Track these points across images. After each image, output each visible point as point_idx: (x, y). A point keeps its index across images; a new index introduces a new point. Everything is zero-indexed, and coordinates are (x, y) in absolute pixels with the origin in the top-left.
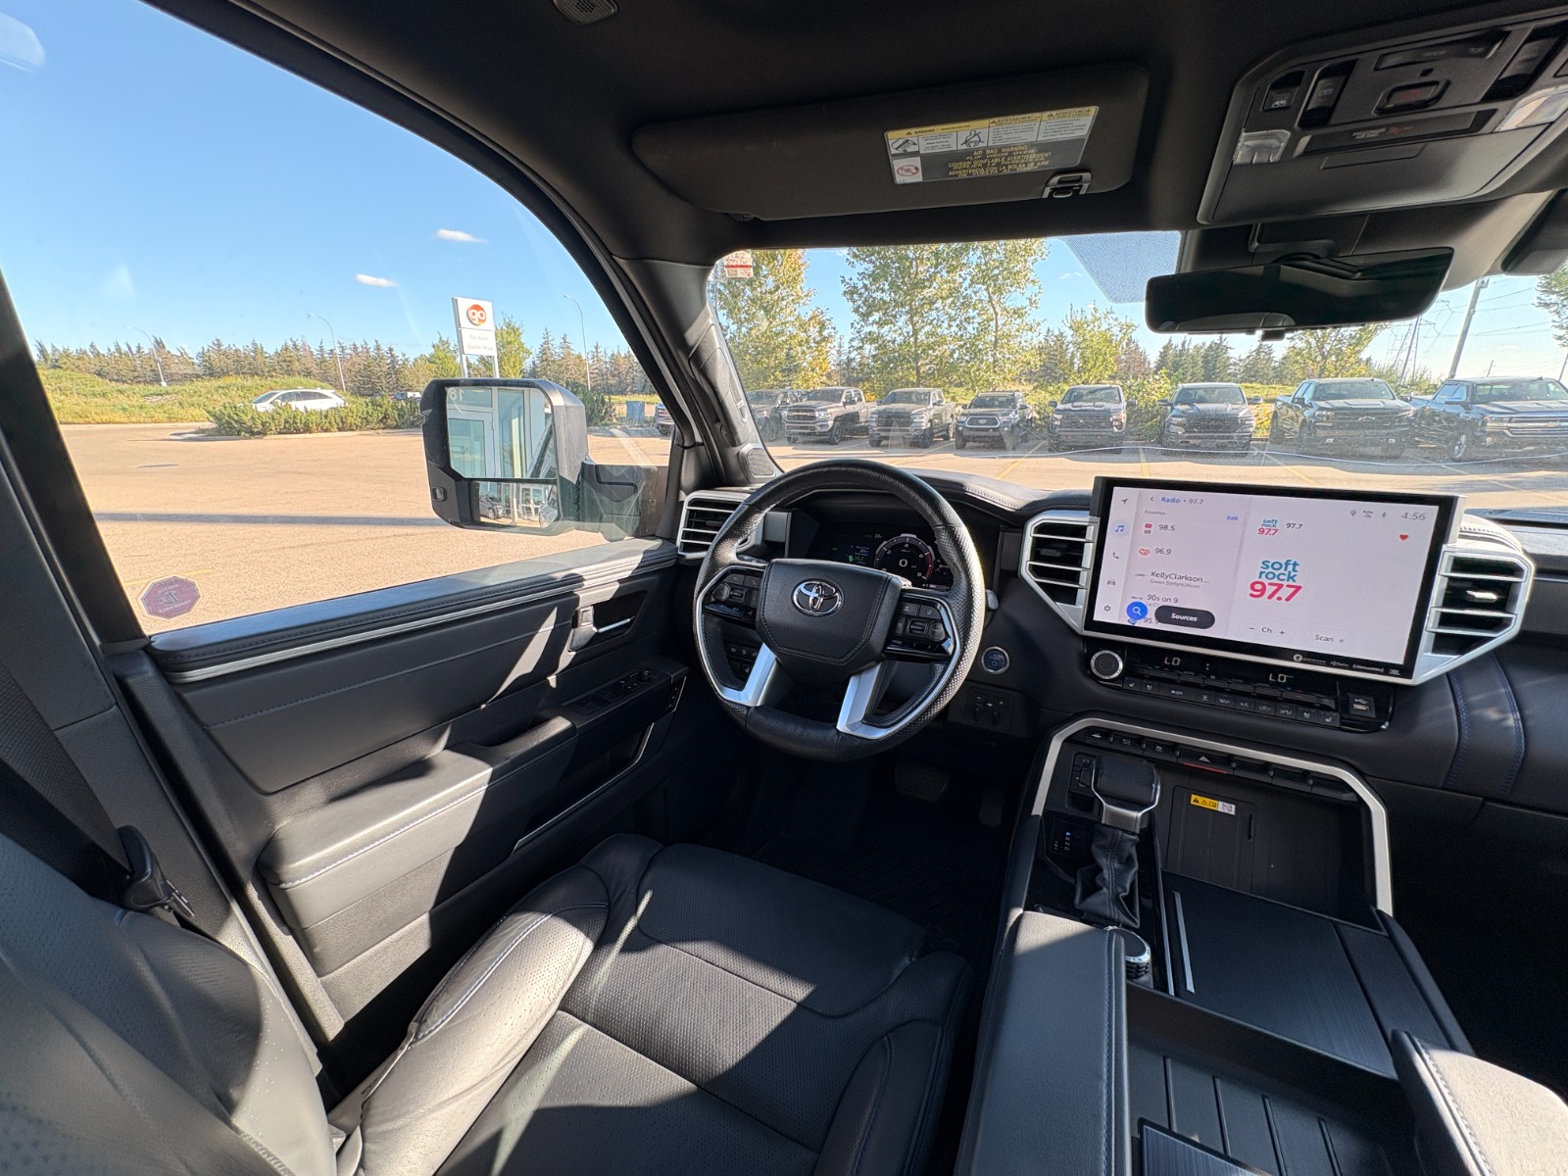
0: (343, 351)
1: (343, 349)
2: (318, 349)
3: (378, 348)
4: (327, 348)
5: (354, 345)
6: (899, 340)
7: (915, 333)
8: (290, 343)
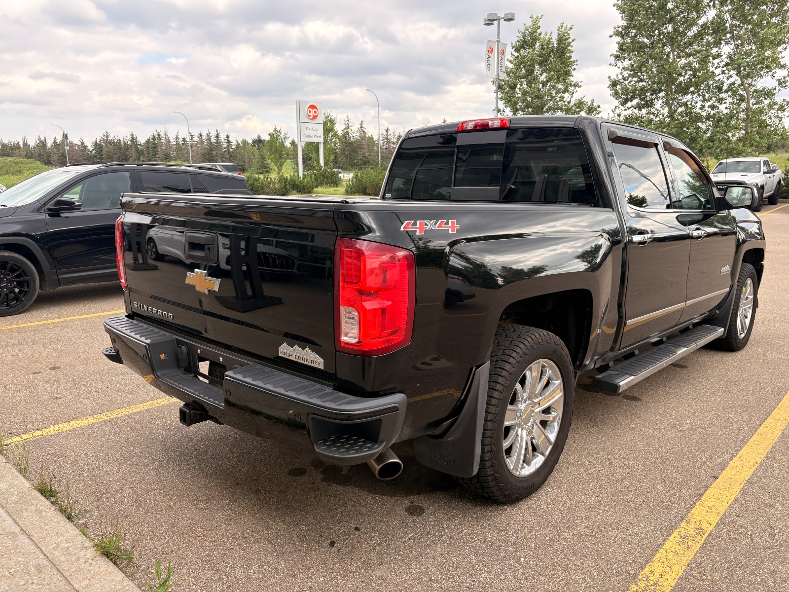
0: (192, 139)
1: (192, 137)
2: (175, 137)
3: (217, 136)
4: (181, 139)
5: (201, 134)
8: (156, 134)
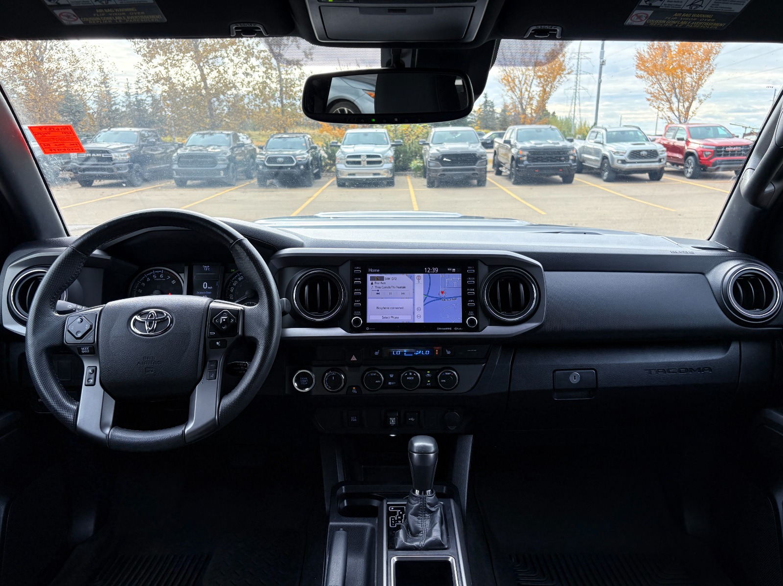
6: (189, 84)
7: (204, 79)
